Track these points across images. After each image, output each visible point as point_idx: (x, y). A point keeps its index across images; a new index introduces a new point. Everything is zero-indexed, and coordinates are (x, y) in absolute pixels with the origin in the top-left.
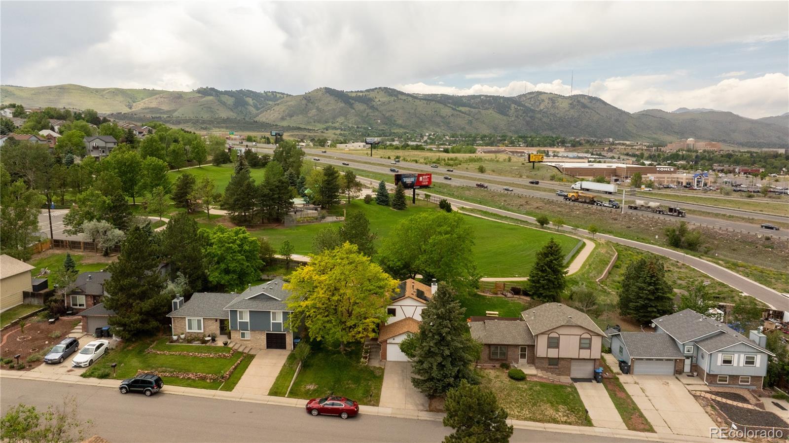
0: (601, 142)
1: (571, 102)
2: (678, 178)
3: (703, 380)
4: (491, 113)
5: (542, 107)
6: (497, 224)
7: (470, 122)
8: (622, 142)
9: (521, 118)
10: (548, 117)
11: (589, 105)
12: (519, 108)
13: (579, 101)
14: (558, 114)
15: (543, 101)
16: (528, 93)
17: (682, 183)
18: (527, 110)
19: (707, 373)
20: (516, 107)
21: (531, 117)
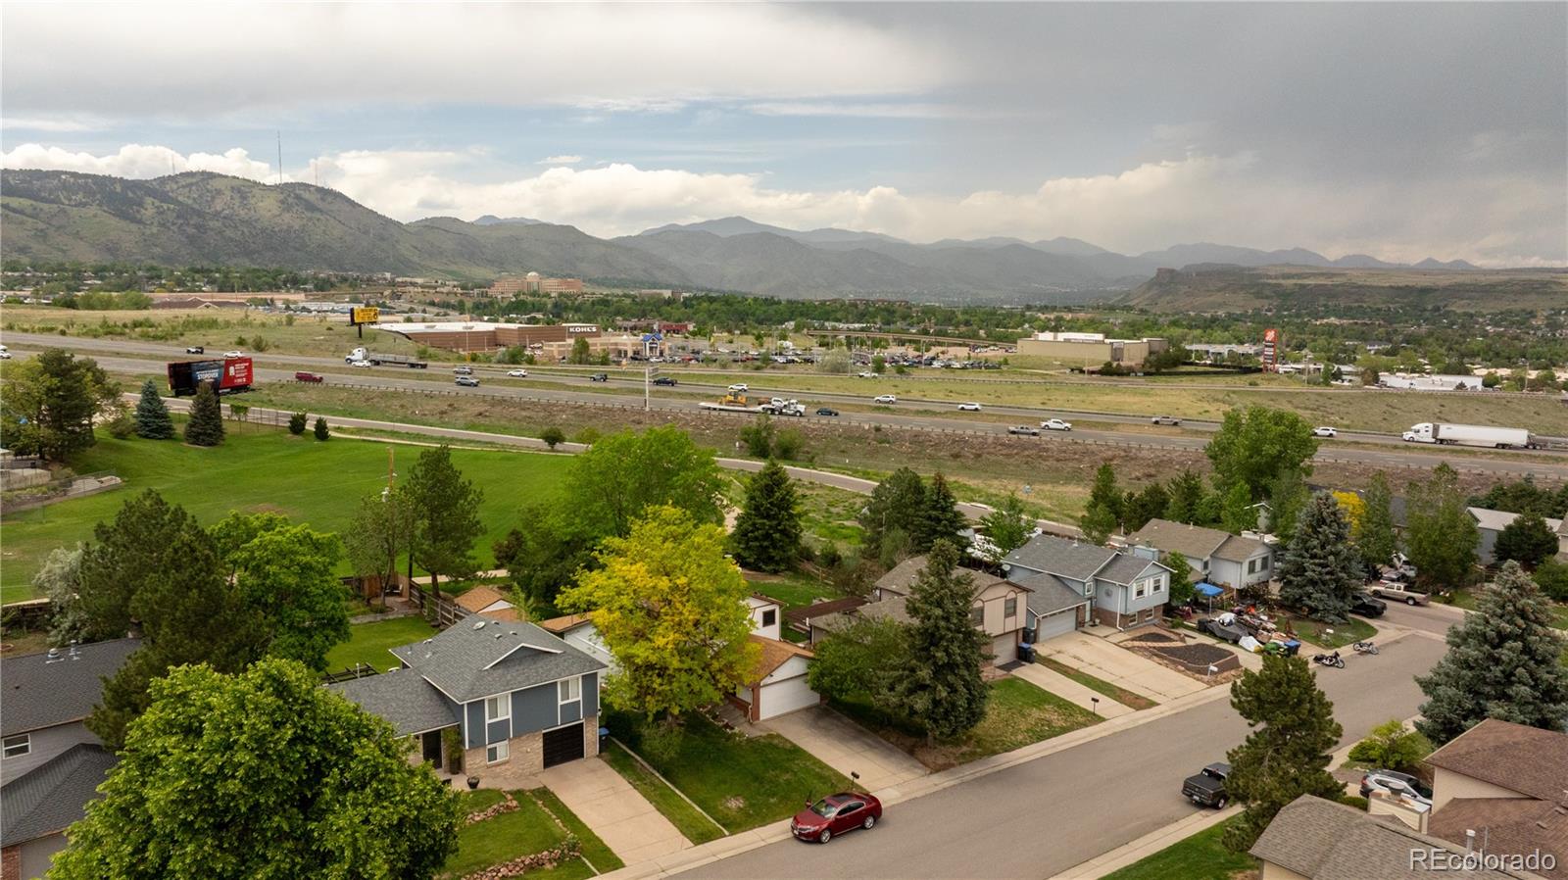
0: (369, 280)
1: (282, 197)
2: (616, 344)
3: (1114, 626)
4: (95, 216)
5: (218, 205)
6: (466, 453)
7: (42, 235)
8: (408, 279)
9: (174, 228)
10: (236, 227)
11: (321, 205)
12: (165, 206)
13: (298, 197)
14: (256, 221)
15: (219, 192)
16: (181, 174)
17: (626, 352)
18: (184, 213)
19: (1121, 615)
20: (157, 203)
21: (197, 227)
